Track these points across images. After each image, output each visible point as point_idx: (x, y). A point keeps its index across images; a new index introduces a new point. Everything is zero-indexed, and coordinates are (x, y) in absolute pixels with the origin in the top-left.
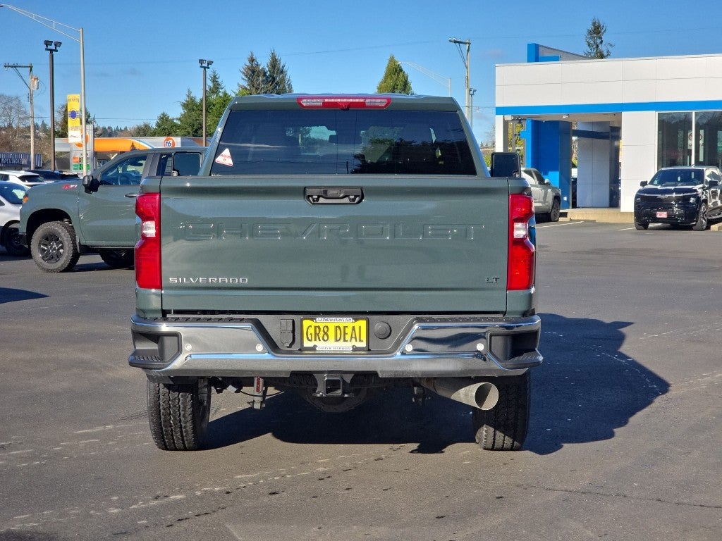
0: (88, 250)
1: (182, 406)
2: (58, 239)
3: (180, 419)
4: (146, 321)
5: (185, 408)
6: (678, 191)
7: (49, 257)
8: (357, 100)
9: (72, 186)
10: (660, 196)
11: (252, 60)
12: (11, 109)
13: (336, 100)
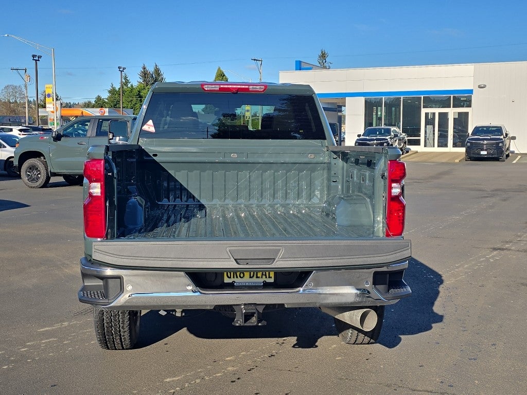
0: (55, 174)
1: (121, 320)
2: (37, 169)
3: (120, 330)
4: (92, 266)
5: (123, 321)
6: (377, 140)
7: (32, 179)
8: (244, 87)
9: (45, 138)
10: (368, 142)
11: (144, 68)
12: (16, 92)
13: (228, 86)
